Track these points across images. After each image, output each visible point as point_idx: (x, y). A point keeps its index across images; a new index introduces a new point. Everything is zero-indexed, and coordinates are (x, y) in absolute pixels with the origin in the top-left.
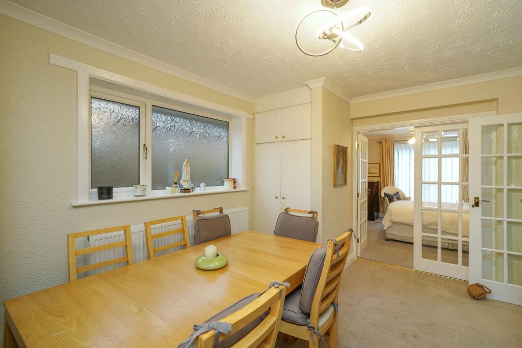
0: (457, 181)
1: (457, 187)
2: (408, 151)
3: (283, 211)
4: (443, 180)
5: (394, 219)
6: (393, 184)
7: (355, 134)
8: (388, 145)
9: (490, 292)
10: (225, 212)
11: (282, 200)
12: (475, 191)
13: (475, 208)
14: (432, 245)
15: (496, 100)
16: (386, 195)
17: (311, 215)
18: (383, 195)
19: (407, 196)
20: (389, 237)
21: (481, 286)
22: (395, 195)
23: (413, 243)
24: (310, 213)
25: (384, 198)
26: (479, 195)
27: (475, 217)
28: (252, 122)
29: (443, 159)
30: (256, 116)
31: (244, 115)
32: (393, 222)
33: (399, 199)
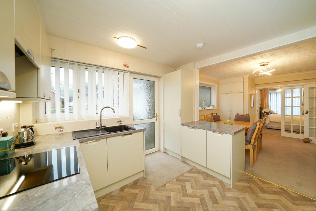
0: (299, 105)
1: (299, 108)
2: (276, 94)
3: (236, 114)
4: (294, 105)
5: (271, 120)
6: (268, 107)
7: (256, 89)
8: (265, 91)
9: (312, 141)
10: (218, 114)
11: (231, 112)
12: (306, 108)
13: (306, 114)
14: (289, 130)
15: (315, 79)
16: (265, 112)
17: (247, 115)
18: (263, 112)
19: (275, 113)
20: (269, 127)
21: (308, 139)
22: (269, 112)
23: (281, 130)
24: (247, 114)
25: (263, 114)
26: (308, 110)
27: (306, 117)
28: (218, 87)
29: (294, 98)
30: (220, 85)
31: (217, 85)
32: (270, 122)
33: (271, 114)
